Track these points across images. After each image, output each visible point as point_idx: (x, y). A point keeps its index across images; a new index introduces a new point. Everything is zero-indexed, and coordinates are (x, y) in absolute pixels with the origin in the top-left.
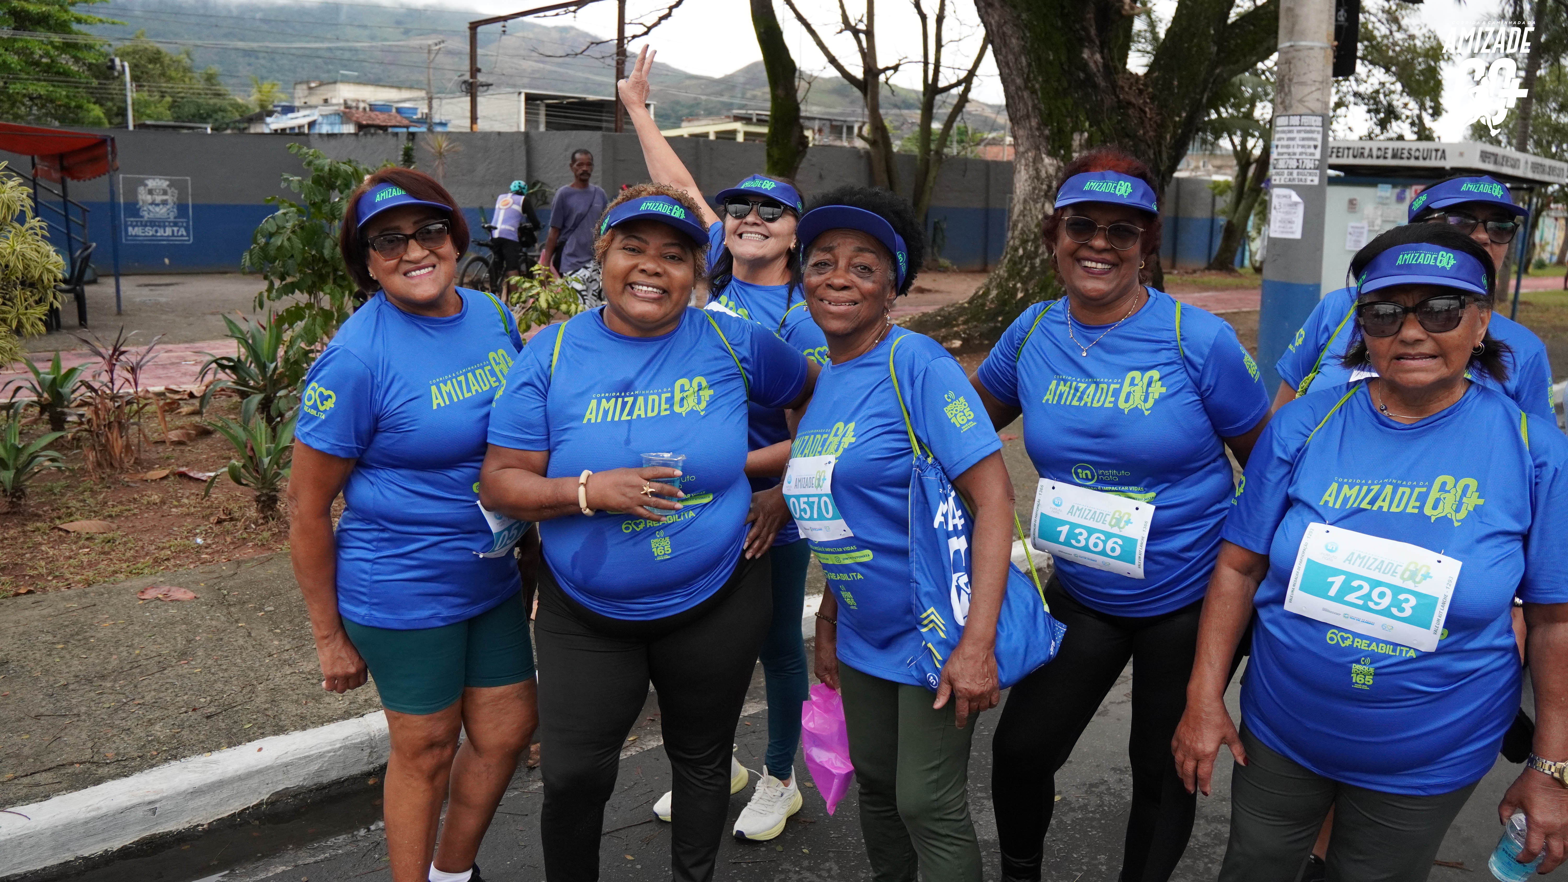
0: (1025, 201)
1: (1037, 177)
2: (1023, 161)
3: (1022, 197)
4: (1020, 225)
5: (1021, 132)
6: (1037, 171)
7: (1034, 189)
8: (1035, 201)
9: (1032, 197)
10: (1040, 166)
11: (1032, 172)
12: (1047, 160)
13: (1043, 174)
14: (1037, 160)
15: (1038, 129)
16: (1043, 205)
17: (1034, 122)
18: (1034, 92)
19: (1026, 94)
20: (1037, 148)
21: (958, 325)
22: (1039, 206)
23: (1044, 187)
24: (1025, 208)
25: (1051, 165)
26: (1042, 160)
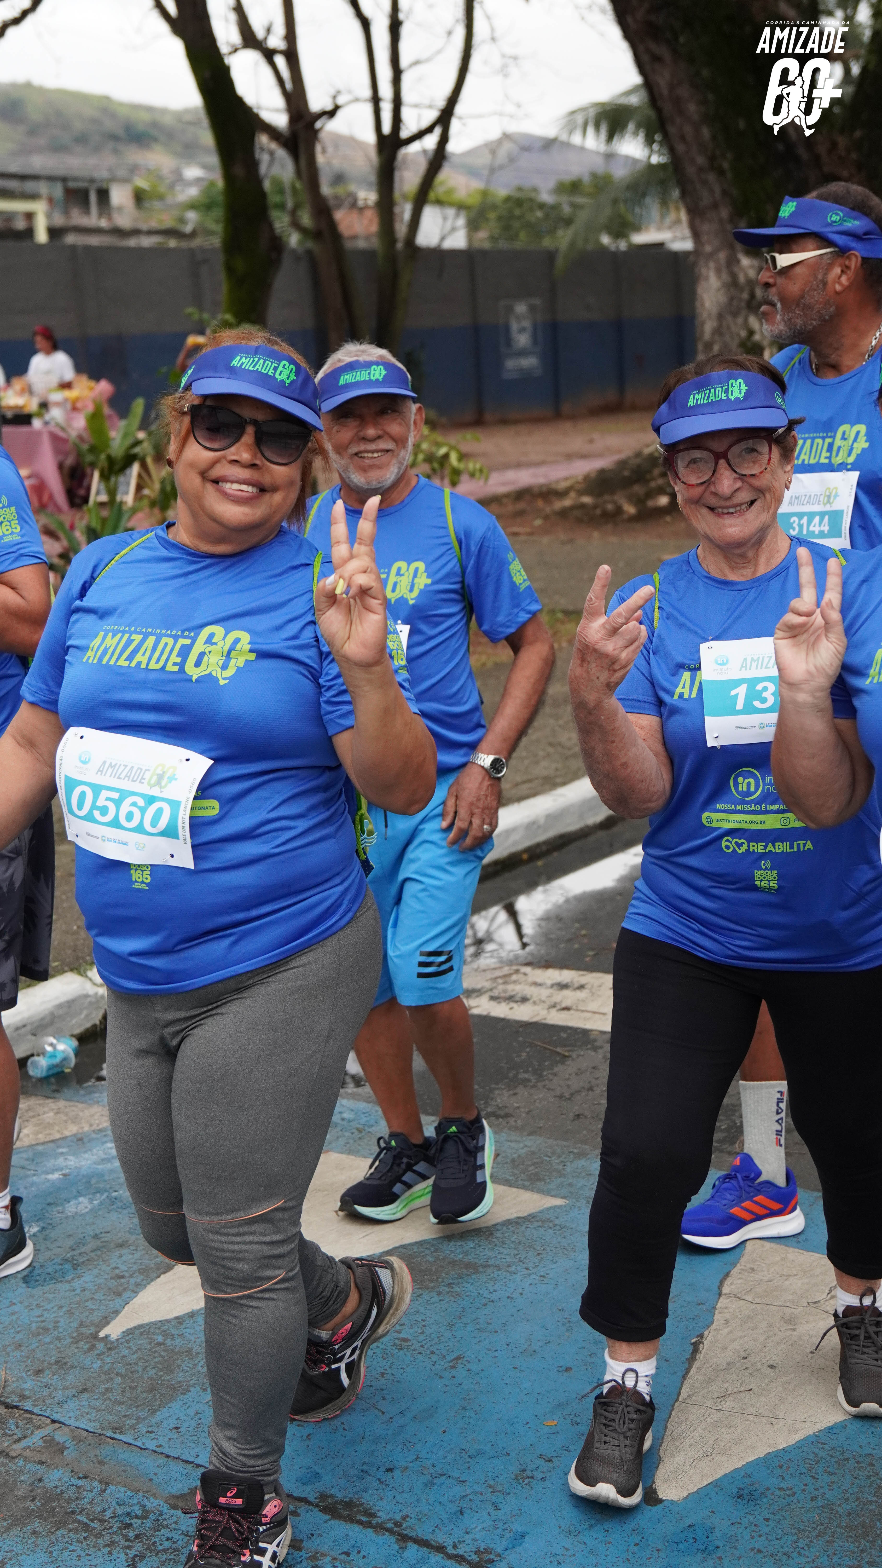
0: (720, 317)
1: (733, 284)
2: (712, 265)
3: (715, 312)
4: (716, 348)
5: (705, 227)
6: (734, 276)
7: (732, 299)
8: (735, 315)
9: (730, 310)
10: (736, 270)
11: (725, 277)
12: (746, 261)
13: (742, 279)
14: (732, 261)
15: (731, 221)
16: (746, 321)
17: (725, 213)
18: (721, 172)
19: (711, 177)
20: (732, 247)
21: (654, 479)
22: (740, 320)
23: (745, 296)
24: (720, 326)
25: (752, 267)
26: (738, 261)
